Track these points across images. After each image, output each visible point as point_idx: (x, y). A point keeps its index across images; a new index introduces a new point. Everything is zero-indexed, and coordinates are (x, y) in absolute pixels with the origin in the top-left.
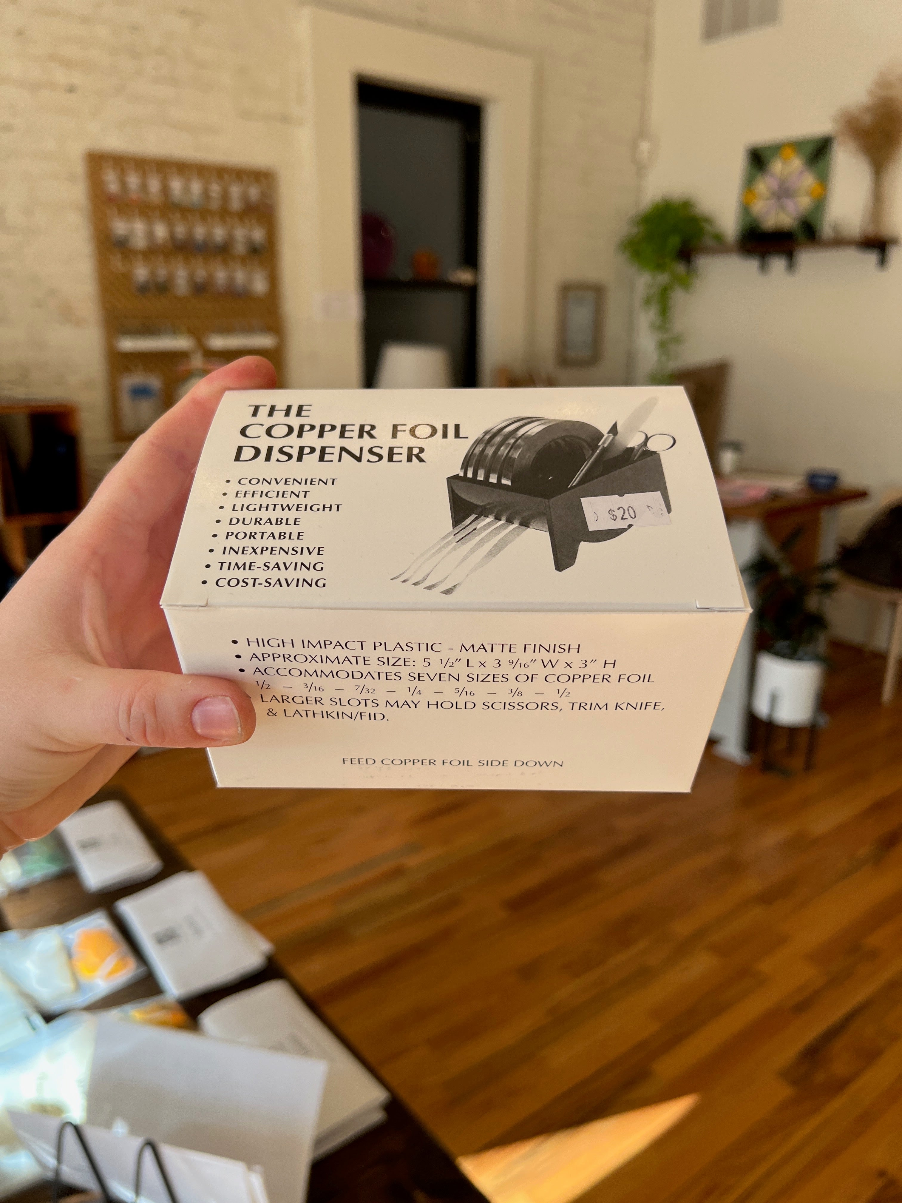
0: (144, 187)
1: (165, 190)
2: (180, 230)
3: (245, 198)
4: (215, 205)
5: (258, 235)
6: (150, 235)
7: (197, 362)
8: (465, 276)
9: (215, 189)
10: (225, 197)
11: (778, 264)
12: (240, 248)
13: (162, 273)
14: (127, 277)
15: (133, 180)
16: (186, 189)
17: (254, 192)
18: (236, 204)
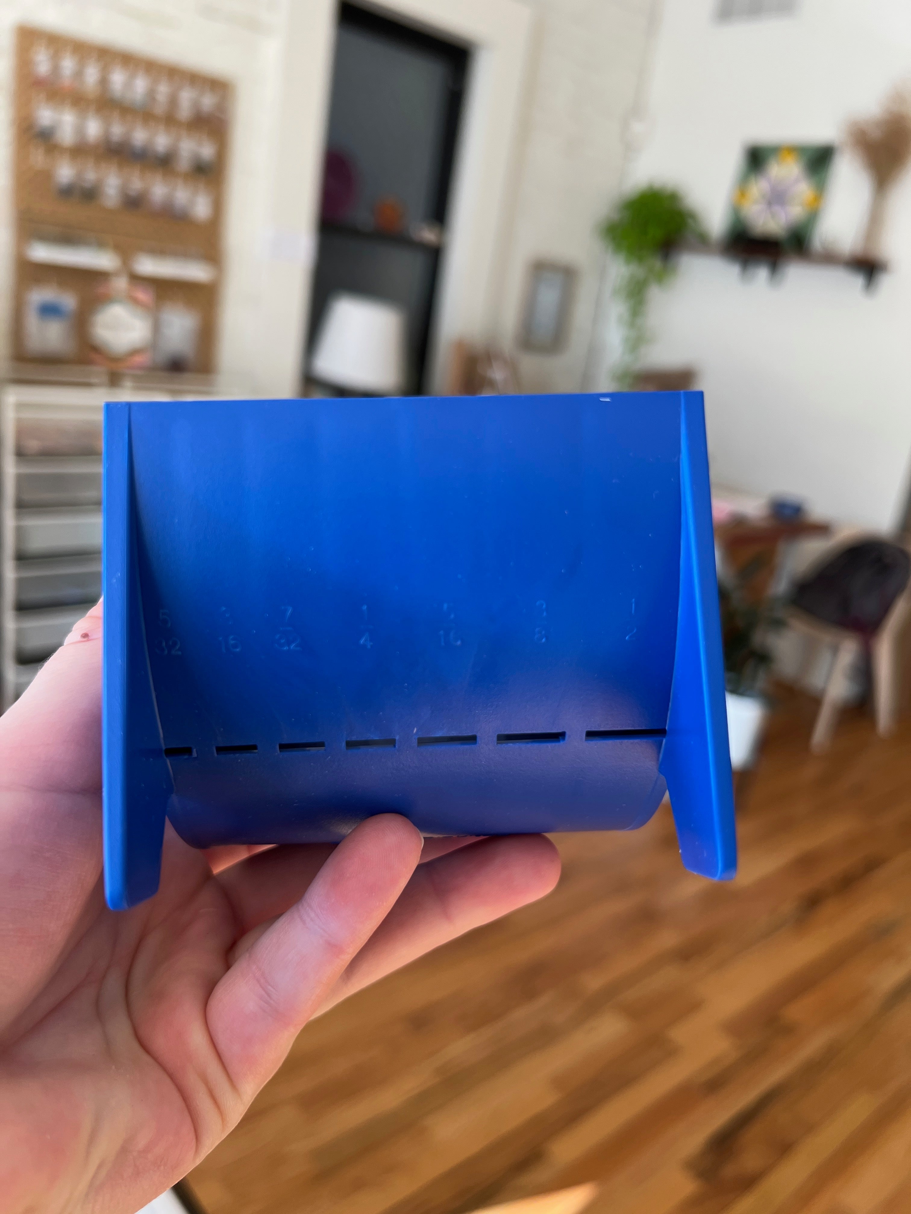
0: (79, 74)
1: (104, 82)
2: (117, 130)
3: (196, 105)
4: (160, 109)
5: (207, 151)
6: (80, 130)
7: (121, 284)
8: (428, 235)
9: (163, 90)
10: (173, 101)
11: (762, 273)
12: (184, 163)
13: (91, 176)
14: (47, 175)
15: (68, 65)
16: (129, 84)
17: (208, 102)
18: (185, 111)
